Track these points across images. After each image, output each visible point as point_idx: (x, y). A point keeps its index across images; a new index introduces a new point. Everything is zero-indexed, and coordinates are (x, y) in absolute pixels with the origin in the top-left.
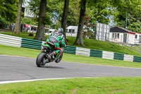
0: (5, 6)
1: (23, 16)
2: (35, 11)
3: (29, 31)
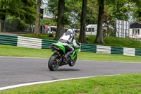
0: (23, 9)
1: (42, 17)
2: (53, 12)
3: (48, 32)
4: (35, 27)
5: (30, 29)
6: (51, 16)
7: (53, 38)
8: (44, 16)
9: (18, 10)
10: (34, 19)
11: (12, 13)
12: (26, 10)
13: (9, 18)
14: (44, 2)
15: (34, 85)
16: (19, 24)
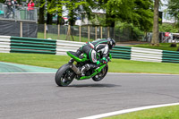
4: (153, 35)
5: (146, 38)
6: (172, 20)
7: (176, 49)
8: (164, 20)
9: (130, 14)
10: (151, 25)
11: (123, 18)
12: (140, 14)
13: (119, 24)
14: (163, 3)
15: (156, 109)
16: (132, 32)
